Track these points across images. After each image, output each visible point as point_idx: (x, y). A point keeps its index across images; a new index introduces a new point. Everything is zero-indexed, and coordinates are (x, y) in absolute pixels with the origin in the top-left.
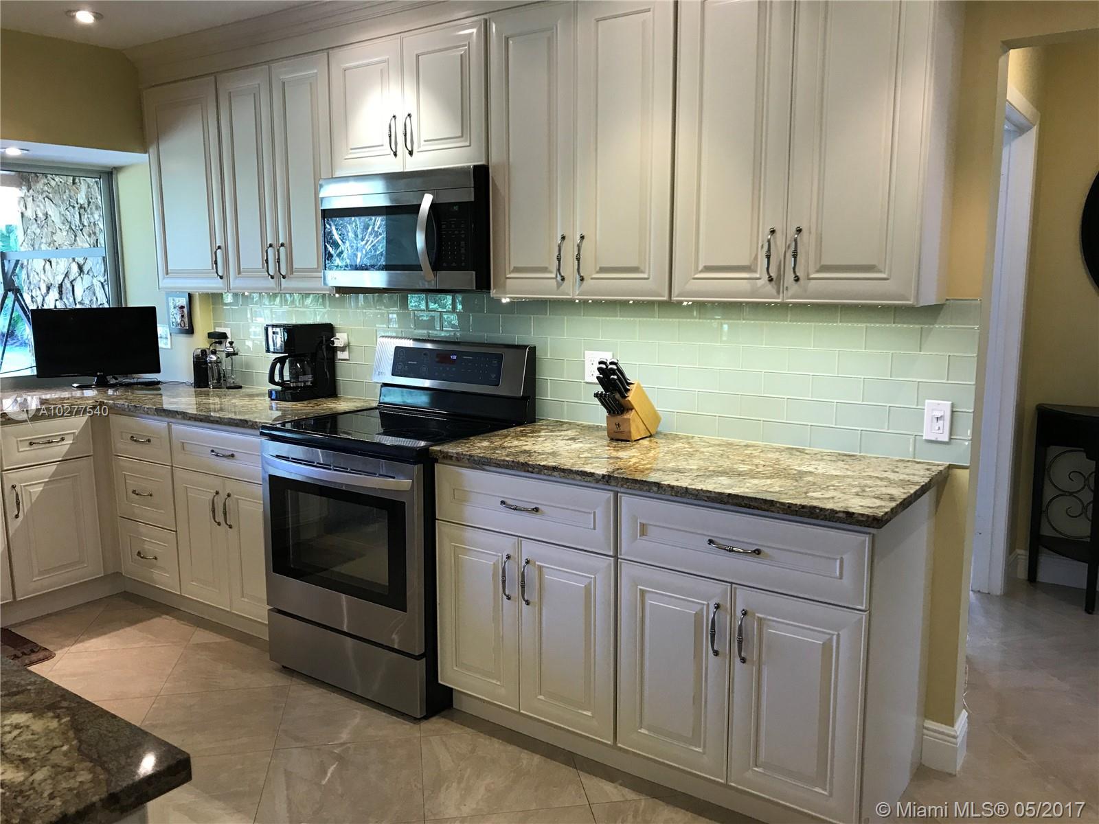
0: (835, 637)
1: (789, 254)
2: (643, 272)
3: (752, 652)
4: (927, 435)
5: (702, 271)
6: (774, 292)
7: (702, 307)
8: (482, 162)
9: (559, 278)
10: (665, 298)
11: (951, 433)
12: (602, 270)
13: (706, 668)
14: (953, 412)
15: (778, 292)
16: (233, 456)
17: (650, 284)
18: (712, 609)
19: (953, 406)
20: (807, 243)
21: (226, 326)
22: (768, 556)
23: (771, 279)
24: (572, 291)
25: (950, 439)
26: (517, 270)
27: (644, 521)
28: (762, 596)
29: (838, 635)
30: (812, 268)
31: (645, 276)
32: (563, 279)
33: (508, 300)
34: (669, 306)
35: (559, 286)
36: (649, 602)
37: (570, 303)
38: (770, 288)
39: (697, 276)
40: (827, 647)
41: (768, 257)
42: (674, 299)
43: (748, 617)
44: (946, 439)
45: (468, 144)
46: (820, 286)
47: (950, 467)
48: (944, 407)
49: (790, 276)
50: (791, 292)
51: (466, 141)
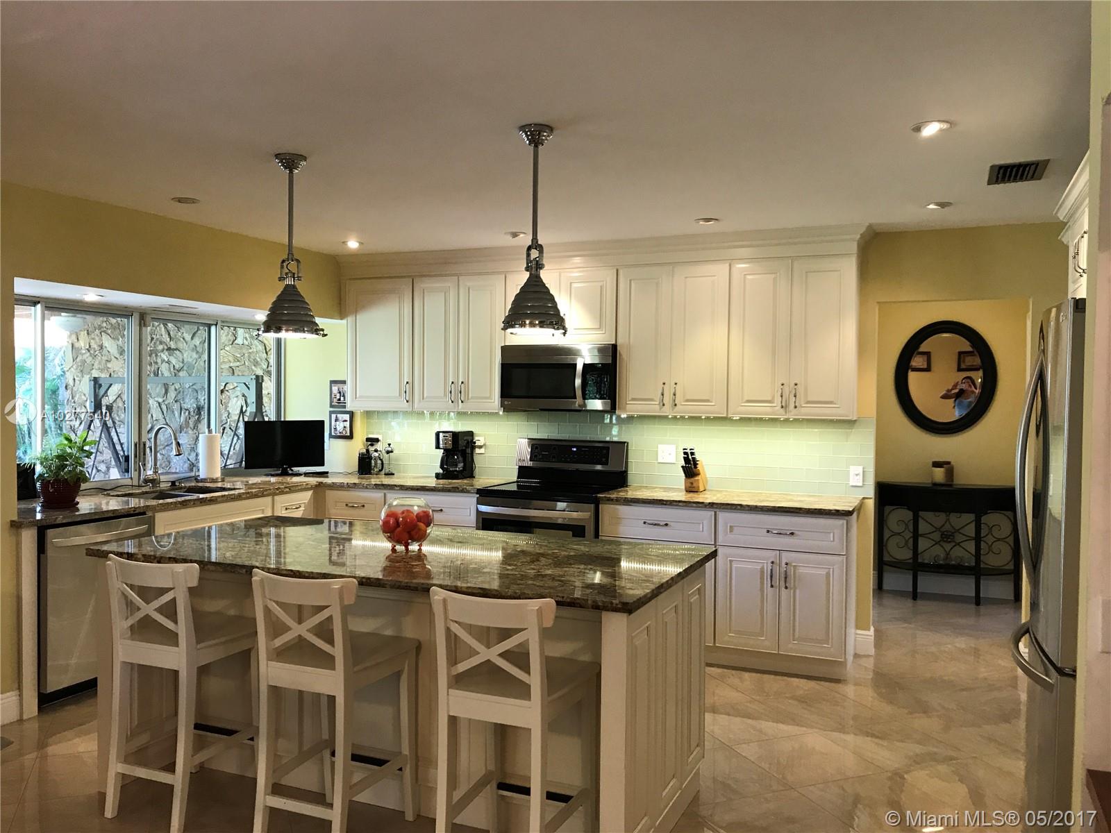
0: (831, 570)
1: (792, 395)
2: (711, 402)
3: (791, 583)
4: (852, 483)
5: (745, 402)
6: (784, 413)
7: (746, 421)
8: (614, 342)
9: (662, 404)
10: (725, 415)
11: (863, 481)
12: (687, 401)
13: (767, 595)
14: (864, 471)
15: (786, 412)
16: (441, 510)
17: (717, 409)
18: (770, 565)
19: (863, 468)
20: (800, 389)
21: (378, 433)
22: (798, 535)
23: (782, 407)
24: (668, 411)
25: (863, 484)
26: (633, 399)
27: (732, 525)
28: (793, 554)
29: (833, 569)
30: (802, 403)
31: (713, 404)
32: (664, 405)
33: (625, 416)
34: (724, 420)
35: (660, 409)
36: (734, 565)
37: (666, 417)
38: (782, 411)
39: (743, 404)
40: (828, 574)
41: (782, 396)
42: (730, 416)
43: (789, 566)
44: (861, 484)
45: (604, 332)
46: (807, 411)
47: (864, 498)
48: (860, 470)
49: (792, 405)
50: (792, 413)
51: (602, 331)
